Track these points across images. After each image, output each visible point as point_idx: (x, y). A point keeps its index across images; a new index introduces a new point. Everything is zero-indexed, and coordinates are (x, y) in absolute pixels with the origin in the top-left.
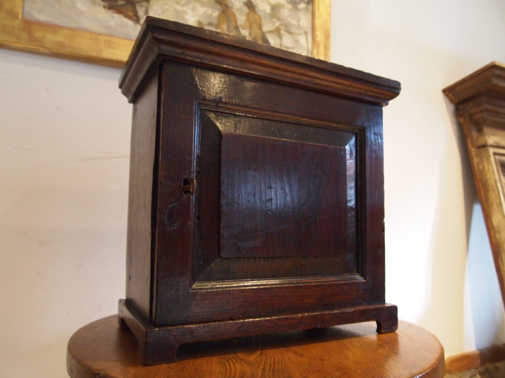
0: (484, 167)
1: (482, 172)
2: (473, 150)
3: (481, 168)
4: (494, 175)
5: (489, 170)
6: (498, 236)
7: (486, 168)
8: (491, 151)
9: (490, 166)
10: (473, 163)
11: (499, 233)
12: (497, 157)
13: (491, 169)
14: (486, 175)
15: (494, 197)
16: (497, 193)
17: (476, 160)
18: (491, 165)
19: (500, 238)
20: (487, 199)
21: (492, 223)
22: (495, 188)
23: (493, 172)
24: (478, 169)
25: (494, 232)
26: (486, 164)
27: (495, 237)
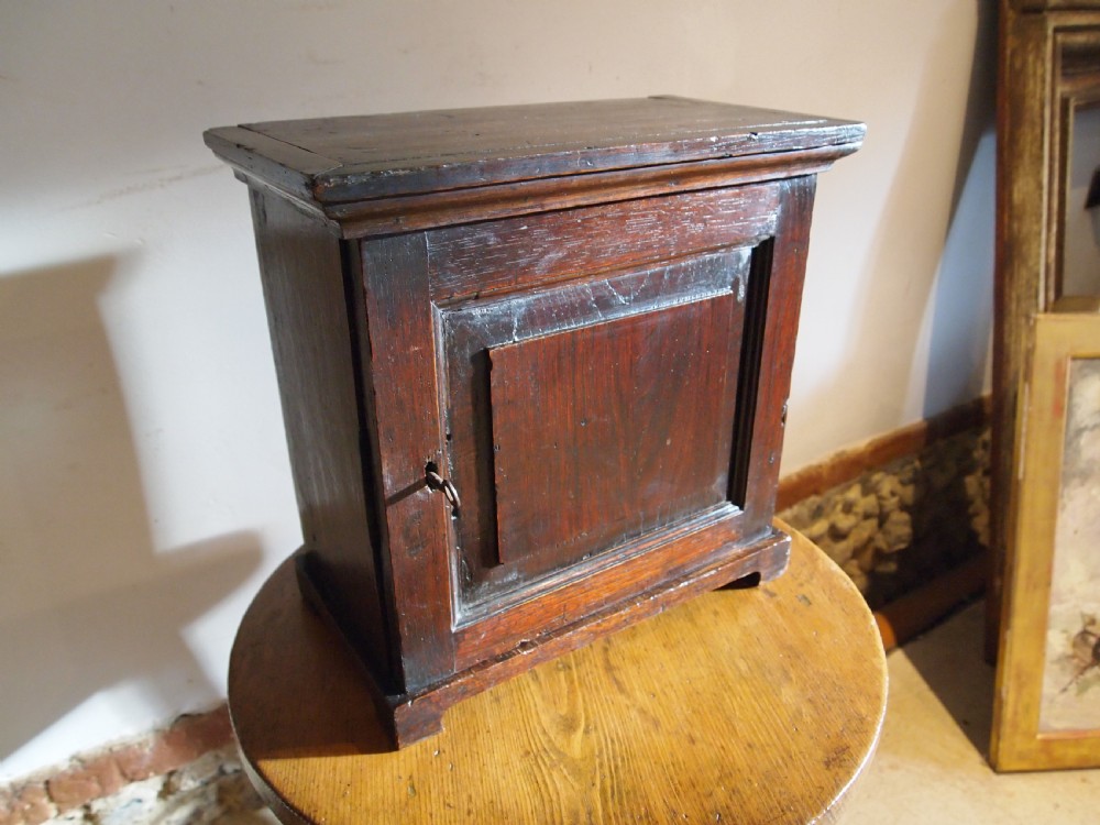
0: (1024, 63)
1: (1019, 75)
2: (1011, 15)
3: (1018, 64)
4: (1043, 89)
5: (1035, 73)
6: (1015, 226)
7: (1030, 70)
8: (1052, 22)
9: (1039, 64)
10: (1004, 48)
11: (1020, 219)
12: (1060, 38)
13: (1039, 72)
14: (1025, 85)
15: (1029, 138)
16: (1038, 131)
17: (1011, 43)
18: (1043, 61)
19: (1019, 232)
20: (1014, 140)
21: (1011, 195)
22: (1038, 120)
23: (1043, 81)
24: (1012, 65)
25: (1010, 217)
26: (1031, 58)
27: (1010, 227)
